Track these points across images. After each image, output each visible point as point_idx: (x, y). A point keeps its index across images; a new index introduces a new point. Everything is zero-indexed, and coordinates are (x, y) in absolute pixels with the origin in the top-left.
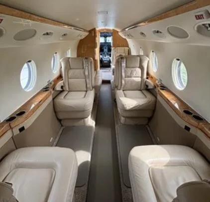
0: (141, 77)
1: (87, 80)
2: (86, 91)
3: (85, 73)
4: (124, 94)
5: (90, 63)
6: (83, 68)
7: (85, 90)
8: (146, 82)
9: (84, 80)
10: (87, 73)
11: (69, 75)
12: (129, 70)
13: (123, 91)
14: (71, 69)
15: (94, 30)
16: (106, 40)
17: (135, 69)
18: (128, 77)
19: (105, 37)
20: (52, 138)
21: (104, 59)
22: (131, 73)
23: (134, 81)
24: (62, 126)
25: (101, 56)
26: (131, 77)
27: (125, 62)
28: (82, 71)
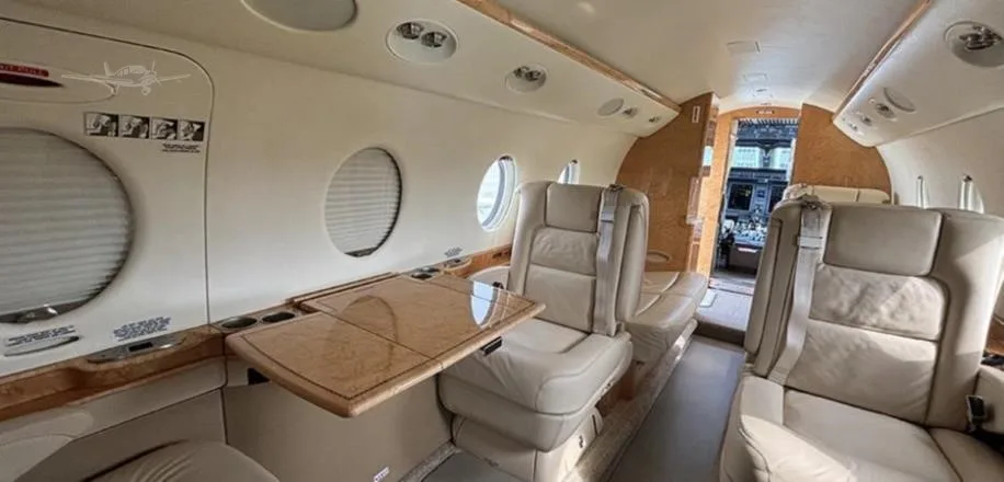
0: (939, 342)
1: (601, 284)
2: (588, 333)
3: (594, 254)
4: (786, 406)
5: (627, 212)
6: (595, 231)
7: (585, 325)
8: (978, 376)
9: (589, 279)
10: (603, 253)
11: (537, 250)
12: (848, 284)
13: (787, 388)
14: (548, 226)
15: (704, 100)
16: (767, 160)
17: (893, 279)
18: (836, 317)
19: (768, 144)
20: (386, 471)
21: (738, 239)
22: (858, 301)
23: (873, 351)
24: (452, 441)
25: (728, 224)
26: (855, 323)
27: (824, 233)
28: (584, 239)
